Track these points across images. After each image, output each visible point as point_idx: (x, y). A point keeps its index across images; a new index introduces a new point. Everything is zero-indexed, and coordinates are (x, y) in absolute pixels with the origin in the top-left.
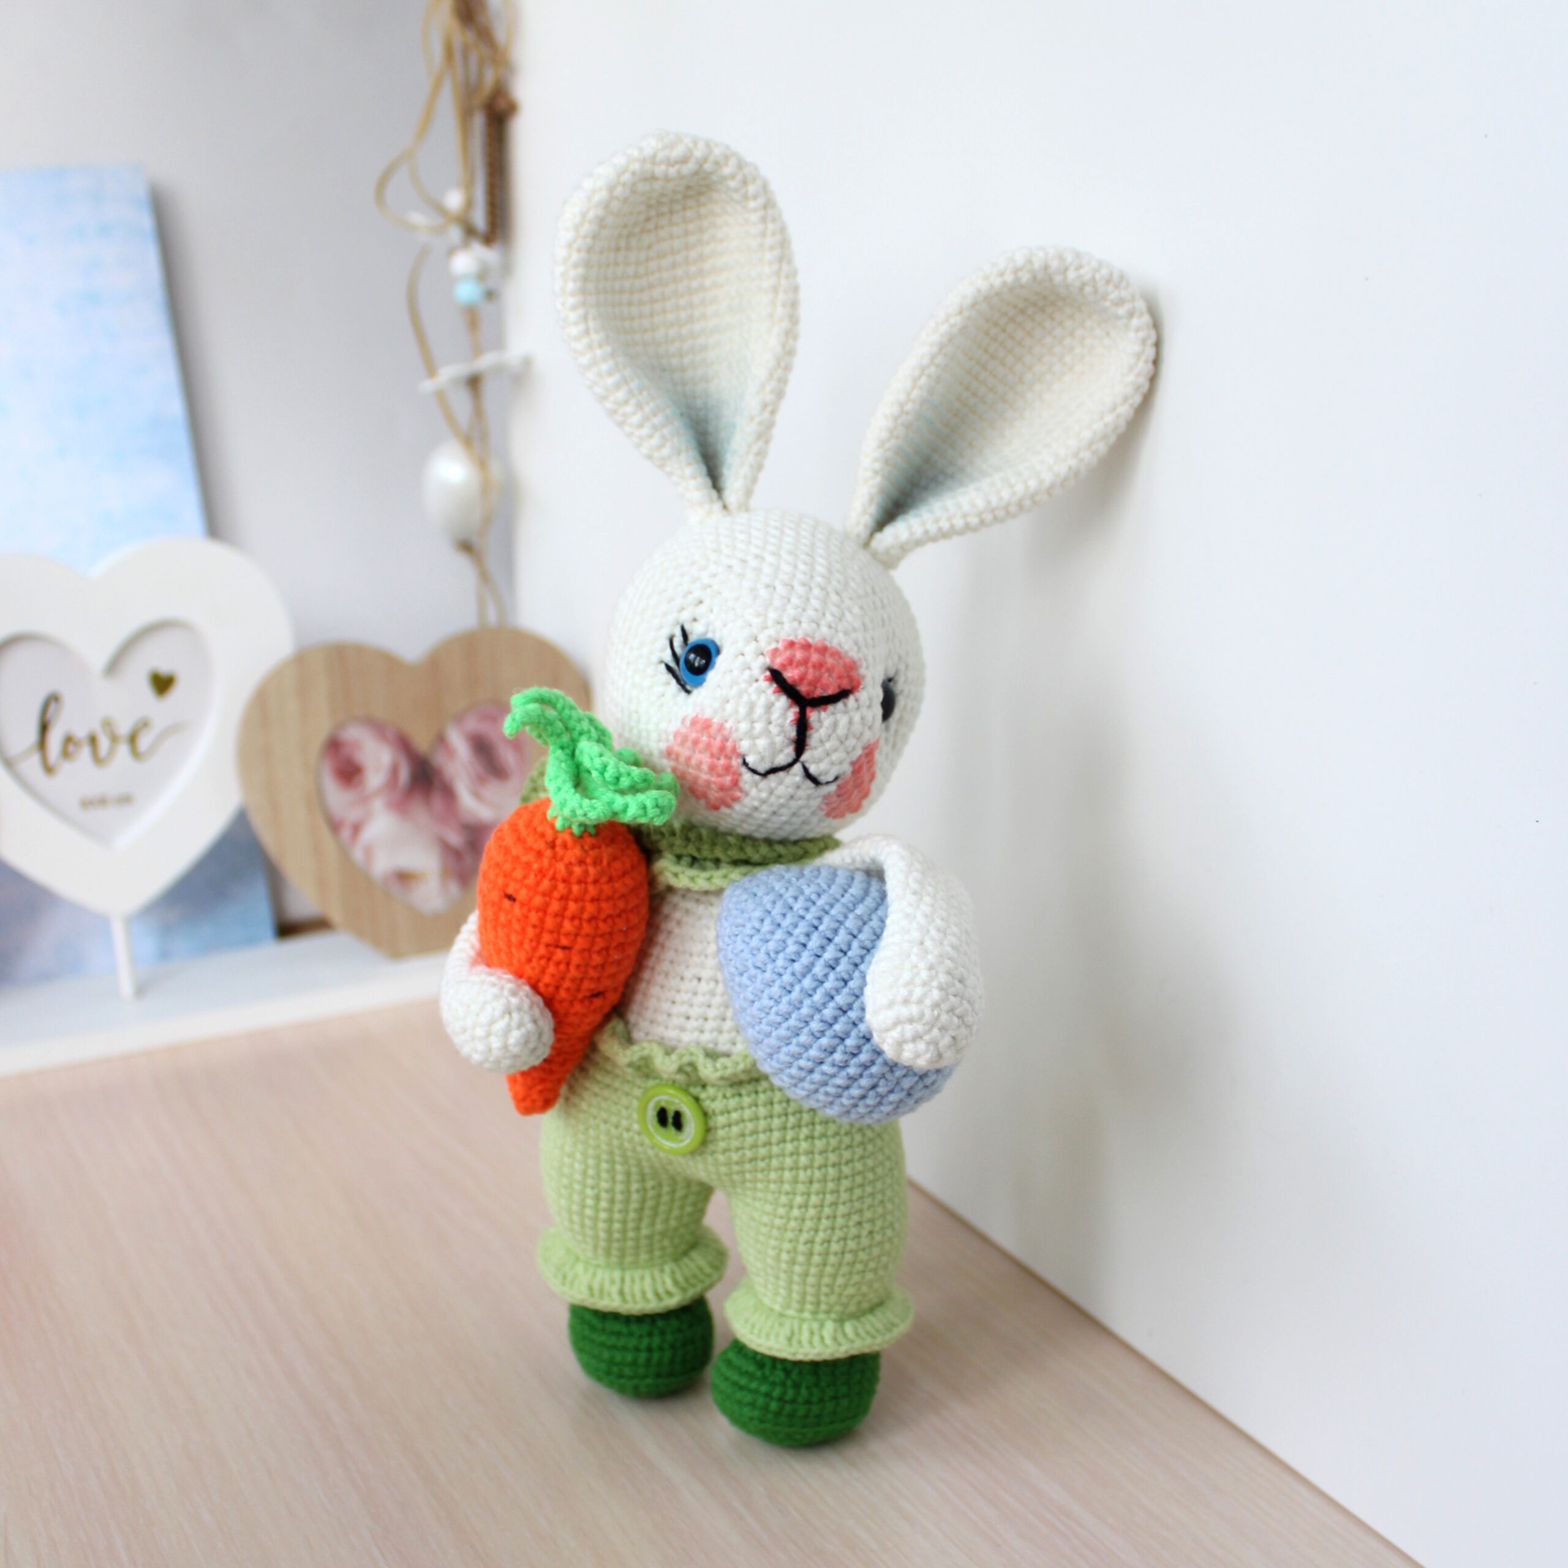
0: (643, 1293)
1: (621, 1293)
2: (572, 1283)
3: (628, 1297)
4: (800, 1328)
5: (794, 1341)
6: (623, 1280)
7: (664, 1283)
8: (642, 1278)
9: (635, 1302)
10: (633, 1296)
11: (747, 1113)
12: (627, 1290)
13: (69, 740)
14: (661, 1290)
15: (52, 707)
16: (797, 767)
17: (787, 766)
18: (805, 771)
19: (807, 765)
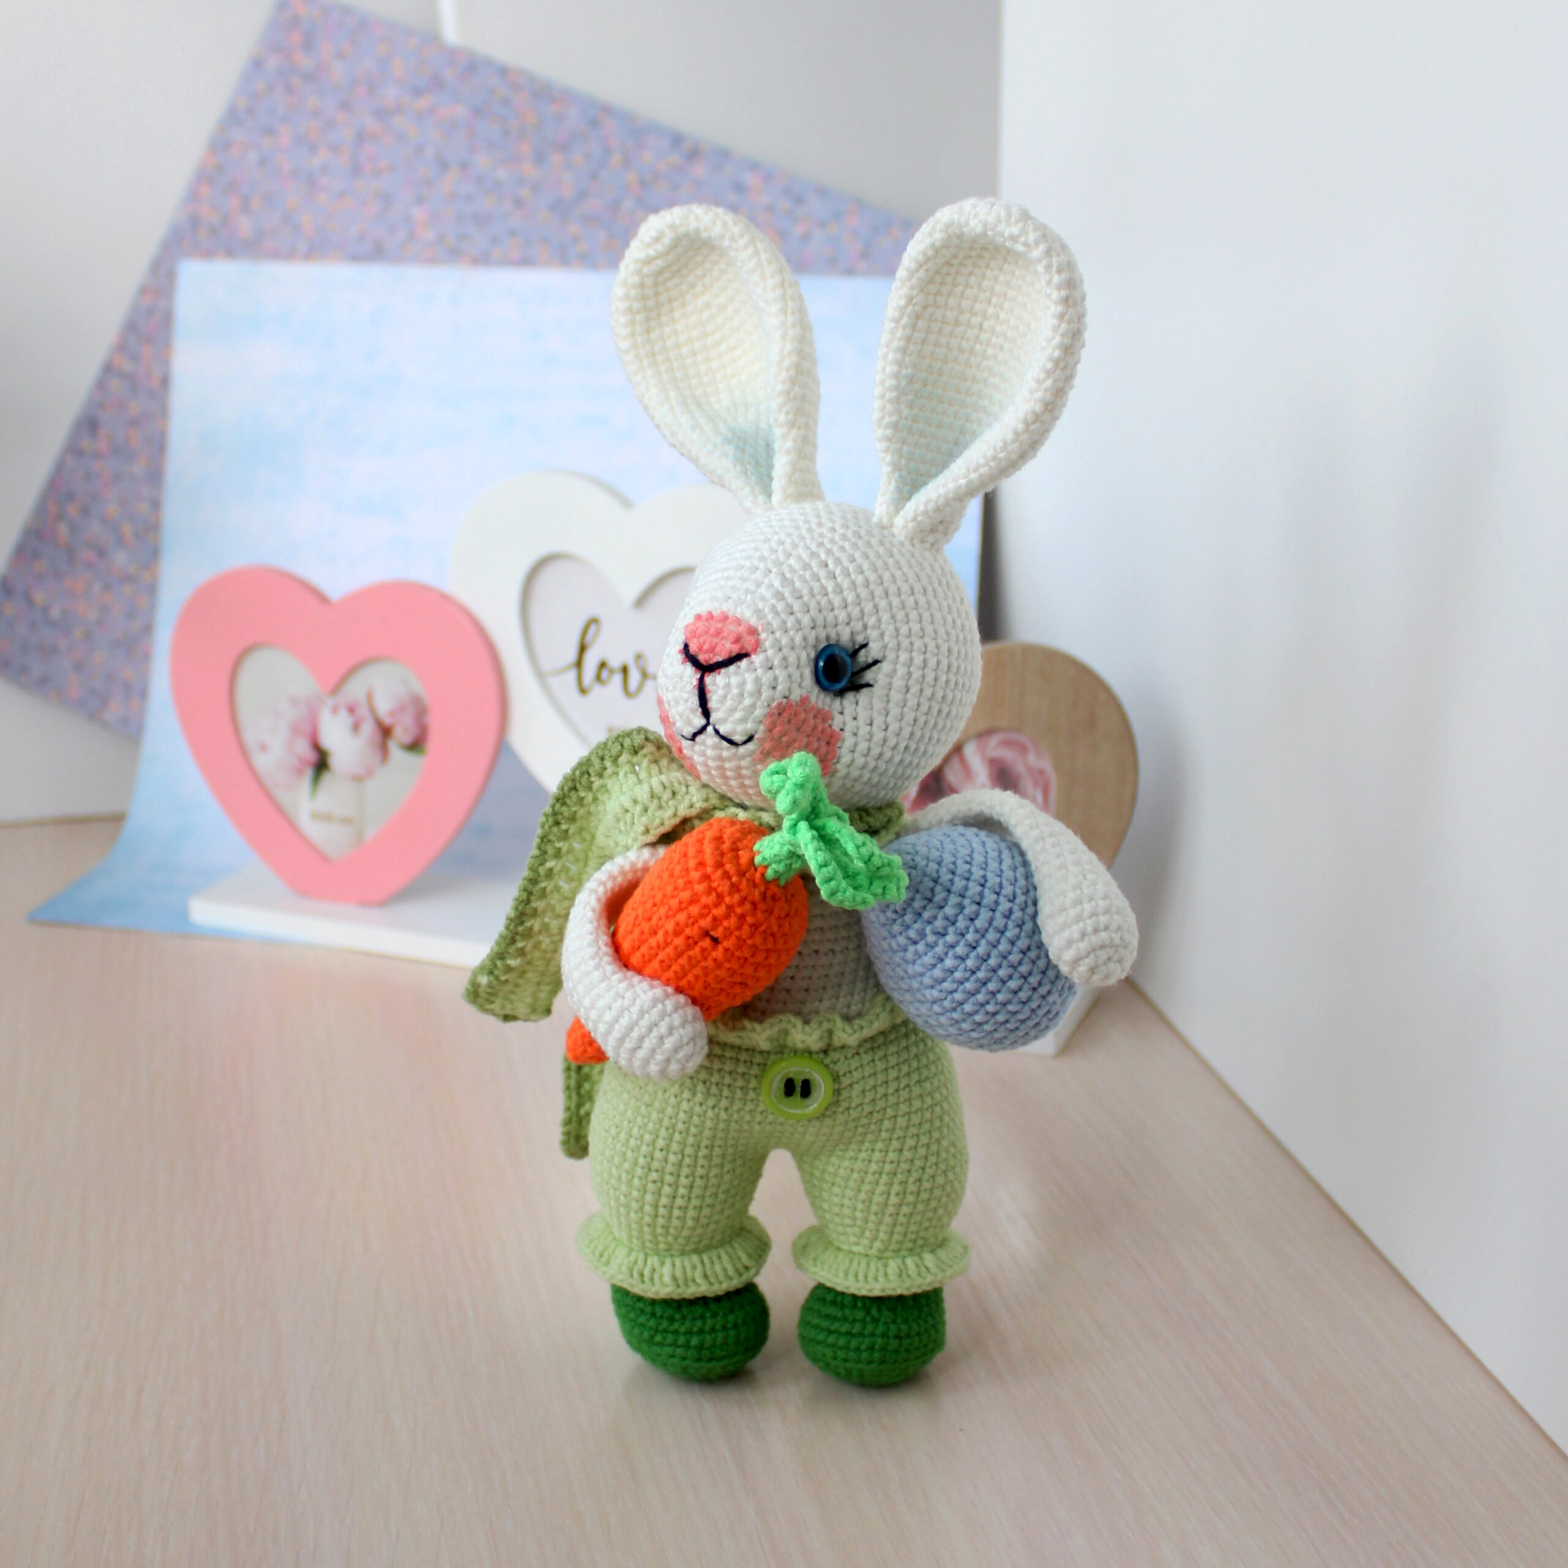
0: (725, 1270)
1: (705, 1276)
2: (652, 1279)
3: (713, 1280)
4: (904, 1263)
5: (904, 1276)
6: (702, 1262)
7: (739, 1258)
8: (719, 1257)
9: (721, 1283)
10: (716, 1275)
11: (868, 1071)
12: (709, 1273)
13: (603, 665)
14: (739, 1266)
15: (592, 629)
16: (710, 729)
17: (703, 729)
18: (717, 732)
19: (717, 727)
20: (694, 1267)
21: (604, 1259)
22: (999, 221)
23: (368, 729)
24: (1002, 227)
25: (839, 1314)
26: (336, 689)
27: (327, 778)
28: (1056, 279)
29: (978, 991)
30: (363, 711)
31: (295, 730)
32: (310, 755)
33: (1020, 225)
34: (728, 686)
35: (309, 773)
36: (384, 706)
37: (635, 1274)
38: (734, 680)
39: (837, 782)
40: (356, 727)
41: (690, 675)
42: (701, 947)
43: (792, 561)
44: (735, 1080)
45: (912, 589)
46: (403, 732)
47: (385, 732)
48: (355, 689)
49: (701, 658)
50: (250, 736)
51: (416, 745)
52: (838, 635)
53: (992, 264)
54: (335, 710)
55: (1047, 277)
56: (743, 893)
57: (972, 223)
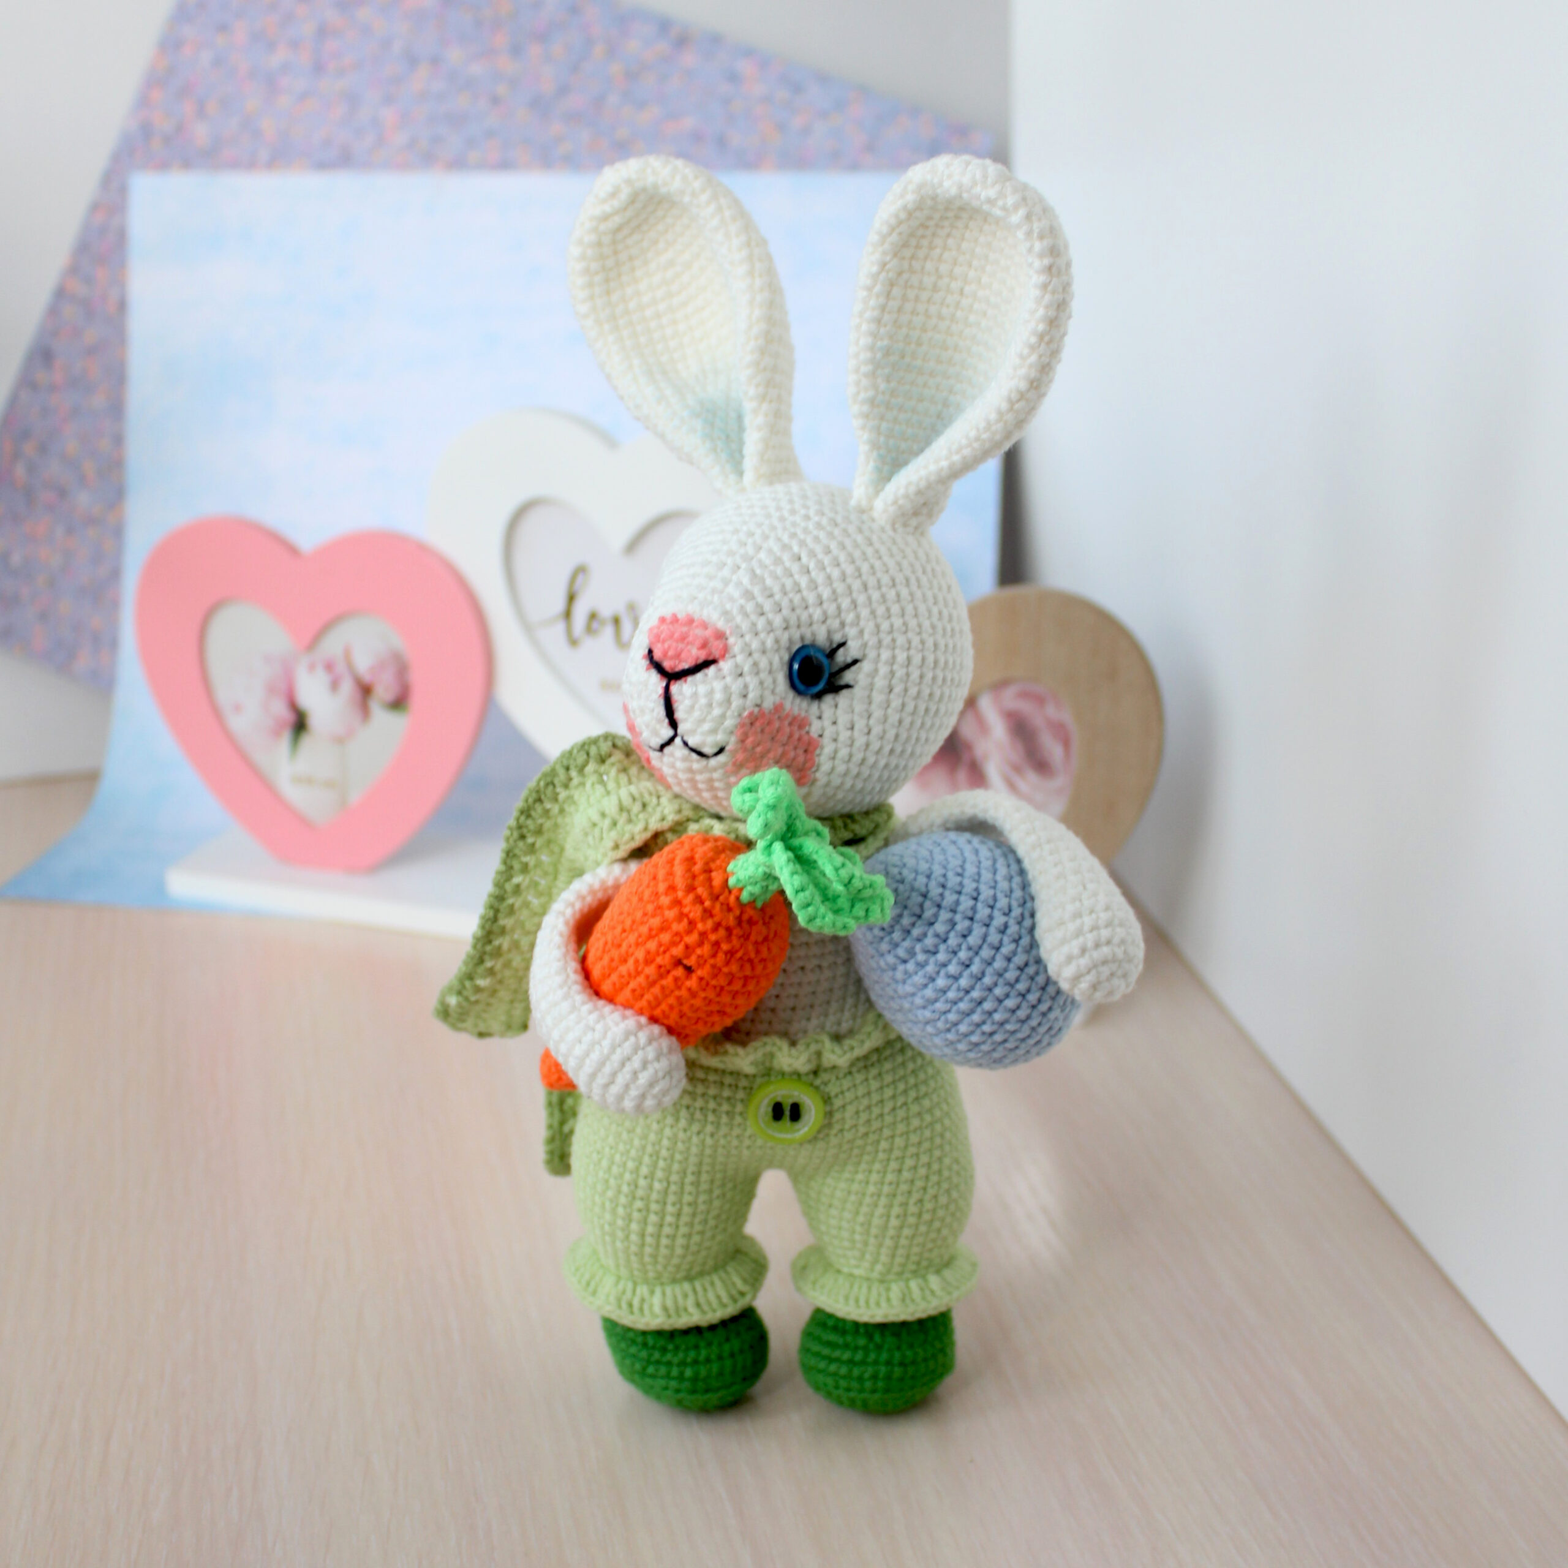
3: (706, 1308)
4: (907, 1286)
5: (908, 1300)
9: (714, 1311)
11: (861, 1091)
13: (593, 616)
15: (580, 579)
16: (678, 740)
17: (671, 741)
18: (686, 744)
19: (686, 738)
20: (686, 1296)
21: (591, 1289)
22: (975, 183)
23: (347, 687)
24: (978, 189)
25: (841, 1341)
26: (312, 644)
27: (306, 741)
28: (1038, 246)
29: (972, 1012)
30: (341, 668)
31: (271, 690)
32: (288, 716)
33: (997, 187)
34: (695, 695)
35: (286, 736)
36: (363, 663)
37: (624, 1306)
38: (702, 689)
39: (817, 792)
40: (335, 685)
41: (656, 682)
42: (674, 976)
43: (762, 555)
44: (720, 1105)
45: (893, 580)
46: (384, 690)
47: (365, 691)
48: (332, 645)
49: (667, 665)
50: (224, 695)
51: (399, 703)
52: (813, 634)
53: (972, 224)
54: (312, 667)
55: (1028, 245)
56: (717, 919)
57: (946, 184)
